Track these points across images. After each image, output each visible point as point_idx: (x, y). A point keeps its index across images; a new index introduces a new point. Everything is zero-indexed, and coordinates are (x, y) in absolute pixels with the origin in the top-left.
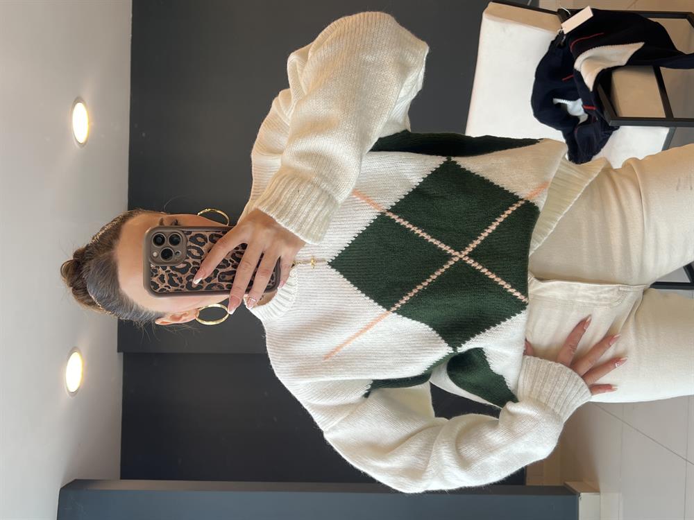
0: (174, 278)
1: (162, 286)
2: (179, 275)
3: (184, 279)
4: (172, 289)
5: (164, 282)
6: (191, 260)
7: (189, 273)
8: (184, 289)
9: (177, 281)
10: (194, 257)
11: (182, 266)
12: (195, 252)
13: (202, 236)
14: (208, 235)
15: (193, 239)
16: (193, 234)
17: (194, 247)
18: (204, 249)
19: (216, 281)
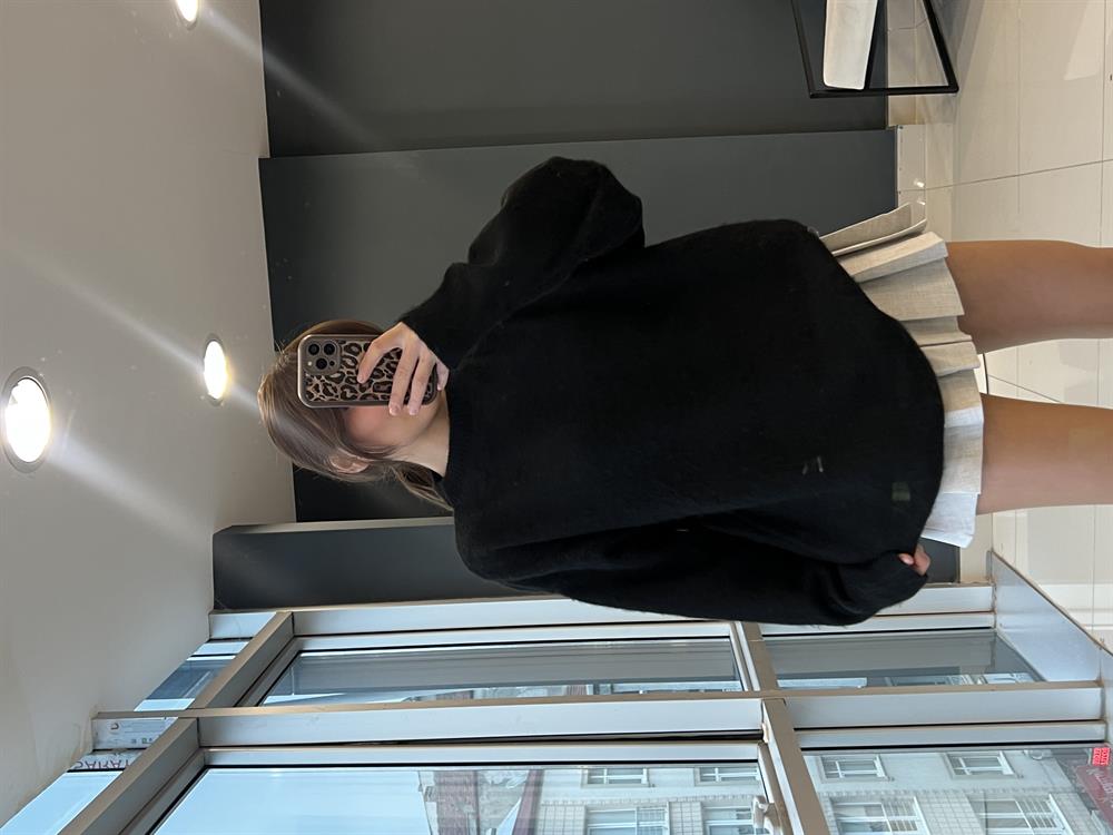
0: (329, 388)
1: (316, 396)
2: (334, 384)
3: (339, 389)
4: (327, 398)
5: (318, 391)
6: (345, 370)
7: (343, 383)
8: (339, 399)
9: (331, 391)
10: (349, 367)
11: (337, 375)
12: (349, 362)
13: (356, 345)
14: (362, 344)
15: (348, 349)
16: (347, 343)
17: (348, 357)
18: (357, 358)
19: (370, 391)
